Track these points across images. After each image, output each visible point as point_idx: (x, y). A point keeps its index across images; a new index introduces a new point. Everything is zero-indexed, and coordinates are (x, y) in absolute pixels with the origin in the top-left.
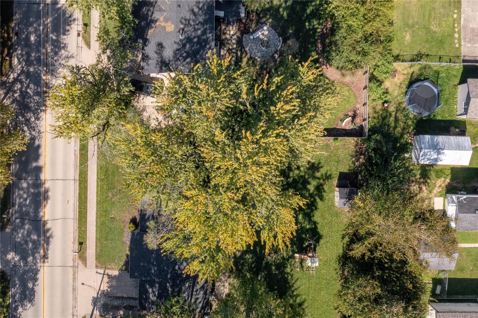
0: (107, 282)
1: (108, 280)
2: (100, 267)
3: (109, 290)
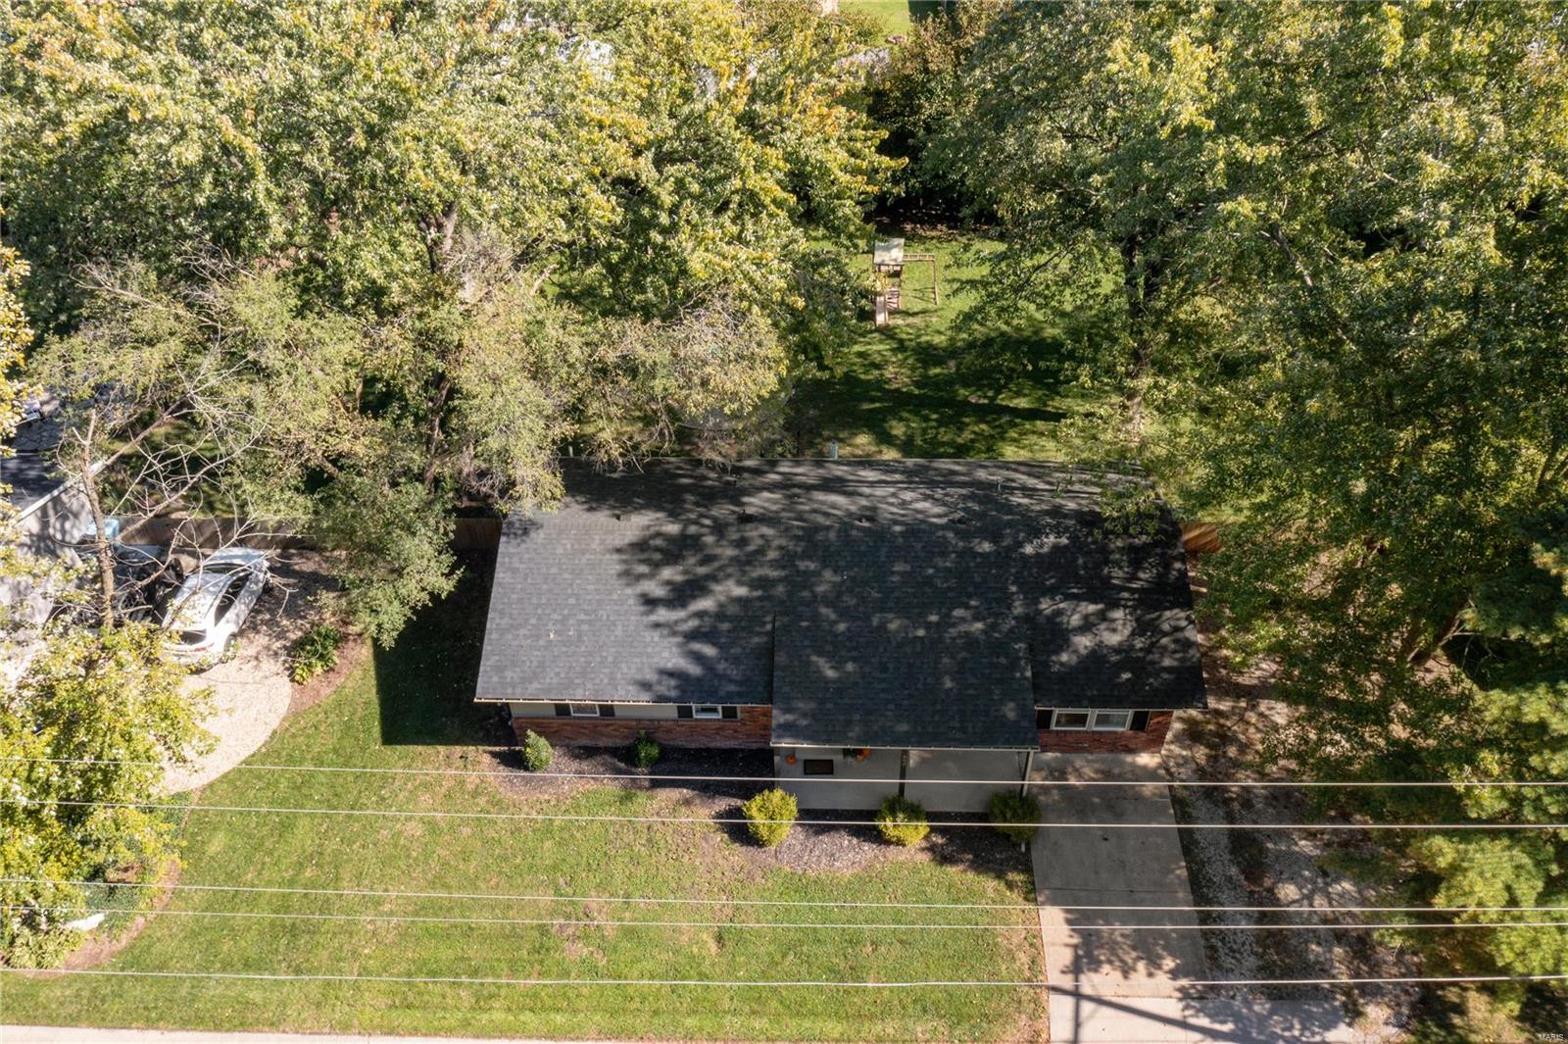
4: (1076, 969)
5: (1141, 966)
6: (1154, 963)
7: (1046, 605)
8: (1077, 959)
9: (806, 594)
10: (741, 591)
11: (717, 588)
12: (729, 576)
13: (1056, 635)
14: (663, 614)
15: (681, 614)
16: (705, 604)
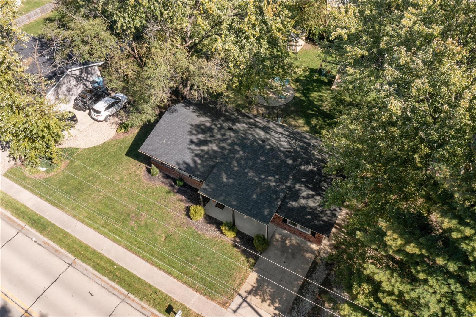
0: (262, 301)
1: (258, 297)
2: (229, 298)
3: (277, 305)
4: (249, 293)
5: (268, 302)
6: (273, 303)
7: (298, 186)
8: (252, 290)
9: (232, 155)
10: (215, 148)
11: (210, 145)
12: (215, 143)
13: (296, 196)
14: (193, 147)
15: (198, 148)
16: (205, 148)
